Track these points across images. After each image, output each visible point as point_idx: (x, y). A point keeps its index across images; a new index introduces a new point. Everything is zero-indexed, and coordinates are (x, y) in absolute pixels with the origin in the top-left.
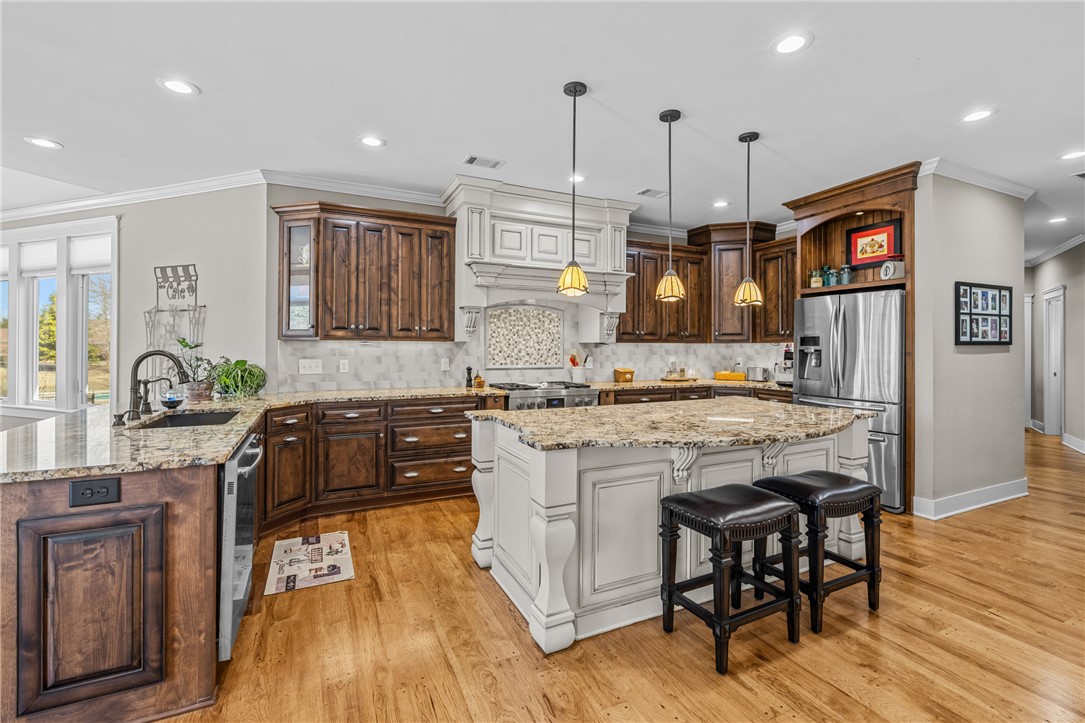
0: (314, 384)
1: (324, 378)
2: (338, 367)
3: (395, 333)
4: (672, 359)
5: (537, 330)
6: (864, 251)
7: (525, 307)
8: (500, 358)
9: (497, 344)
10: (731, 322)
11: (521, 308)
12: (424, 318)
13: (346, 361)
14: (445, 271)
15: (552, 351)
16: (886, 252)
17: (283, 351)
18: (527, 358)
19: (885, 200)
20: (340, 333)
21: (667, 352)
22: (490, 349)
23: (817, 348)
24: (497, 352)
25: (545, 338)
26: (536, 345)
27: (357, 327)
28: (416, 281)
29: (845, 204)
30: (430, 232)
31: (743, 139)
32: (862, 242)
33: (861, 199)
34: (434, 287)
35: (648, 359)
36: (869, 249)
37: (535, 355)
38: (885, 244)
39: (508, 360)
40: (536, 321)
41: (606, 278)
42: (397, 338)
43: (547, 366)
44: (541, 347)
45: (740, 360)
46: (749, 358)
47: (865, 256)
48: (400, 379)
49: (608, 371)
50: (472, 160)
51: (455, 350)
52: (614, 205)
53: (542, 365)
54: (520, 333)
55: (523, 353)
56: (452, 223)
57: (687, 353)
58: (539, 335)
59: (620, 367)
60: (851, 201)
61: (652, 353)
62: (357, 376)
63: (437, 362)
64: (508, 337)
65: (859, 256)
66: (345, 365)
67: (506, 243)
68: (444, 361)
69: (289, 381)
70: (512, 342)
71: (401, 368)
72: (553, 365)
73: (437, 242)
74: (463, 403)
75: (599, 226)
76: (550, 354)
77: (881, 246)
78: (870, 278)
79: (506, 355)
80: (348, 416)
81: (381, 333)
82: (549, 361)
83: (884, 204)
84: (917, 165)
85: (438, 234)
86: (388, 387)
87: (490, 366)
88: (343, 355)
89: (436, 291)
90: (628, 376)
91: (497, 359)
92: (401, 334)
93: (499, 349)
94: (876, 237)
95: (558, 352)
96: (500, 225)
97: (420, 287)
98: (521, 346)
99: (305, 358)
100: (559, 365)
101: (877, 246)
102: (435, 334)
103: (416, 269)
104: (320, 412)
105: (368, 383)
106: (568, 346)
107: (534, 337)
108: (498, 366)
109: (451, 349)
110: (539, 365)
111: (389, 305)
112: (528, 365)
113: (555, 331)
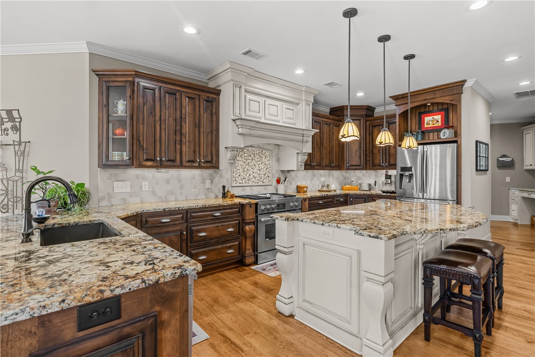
0: (124, 199)
1: (131, 195)
2: (141, 187)
3: (185, 164)
4: (323, 179)
5: (259, 163)
6: (428, 124)
7: (252, 148)
9: (238, 171)
10: (355, 159)
11: (250, 149)
12: (202, 154)
13: (147, 183)
14: (214, 123)
15: (266, 175)
16: (440, 125)
17: (102, 176)
18: (253, 179)
19: (447, 98)
20: (149, 163)
21: (321, 175)
22: (234, 174)
23: (410, 173)
24: (237, 176)
25: (263, 167)
26: (258, 171)
27: (161, 160)
28: (197, 129)
29: (424, 99)
30: (205, 98)
31: (406, 58)
32: (427, 119)
33: (433, 97)
34: (208, 133)
35: (312, 179)
36: (431, 123)
37: (258, 177)
38: (440, 120)
39: (244, 181)
40: (259, 157)
41: (305, 132)
42: (186, 167)
43: (264, 184)
44: (261, 173)
45: (353, 179)
46: (359, 178)
47: (429, 126)
48: (181, 194)
49: (294, 187)
50: (246, 53)
51: (214, 174)
52: (309, 90)
53: (261, 184)
54: (250, 164)
55: (252, 176)
56: (217, 92)
57: (329, 176)
58: (260, 166)
59: (299, 184)
60: (428, 98)
61: (314, 175)
62: (154, 193)
63: (204, 182)
64: (244, 167)
65: (426, 126)
66: (145, 185)
67: (252, 108)
68: (208, 182)
69: (107, 197)
70: (245, 170)
71: (182, 187)
72: (267, 184)
73: (209, 104)
74: (232, 208)
75: (299, 101)
76: (265, 177)
77: (437, 121)
78: (431, 137)
79: (242, 177)
80: (163, 221)
81: (176, 164)
82: (264, 181)
83: (446, 100)
84: (465, 81)
85: (210, 100)
86: (174, 199)
87: (234, 185)
88: (144, 179)
89: (209, 136)
90: (305, 189)
91: (238, 180)
92: (189, 164)
93: (238, 174)
94: (435, 117)
95: (269, 176)
96: (249, 96)
97: (199, 133)
98: (250, 172)
99: (118, 181)
100: (270, 183)
101: (435, 121)
102: (208, 165)
103: (197, 122)
104: (144, 219)
105: (161, 197)
106: (274, 172)
107: (257, 167)
108: (238, 185)
109: (212, 174)
110: (259, 184)
111: (181, 145)
112: (254, 184)
113: (268, 163)
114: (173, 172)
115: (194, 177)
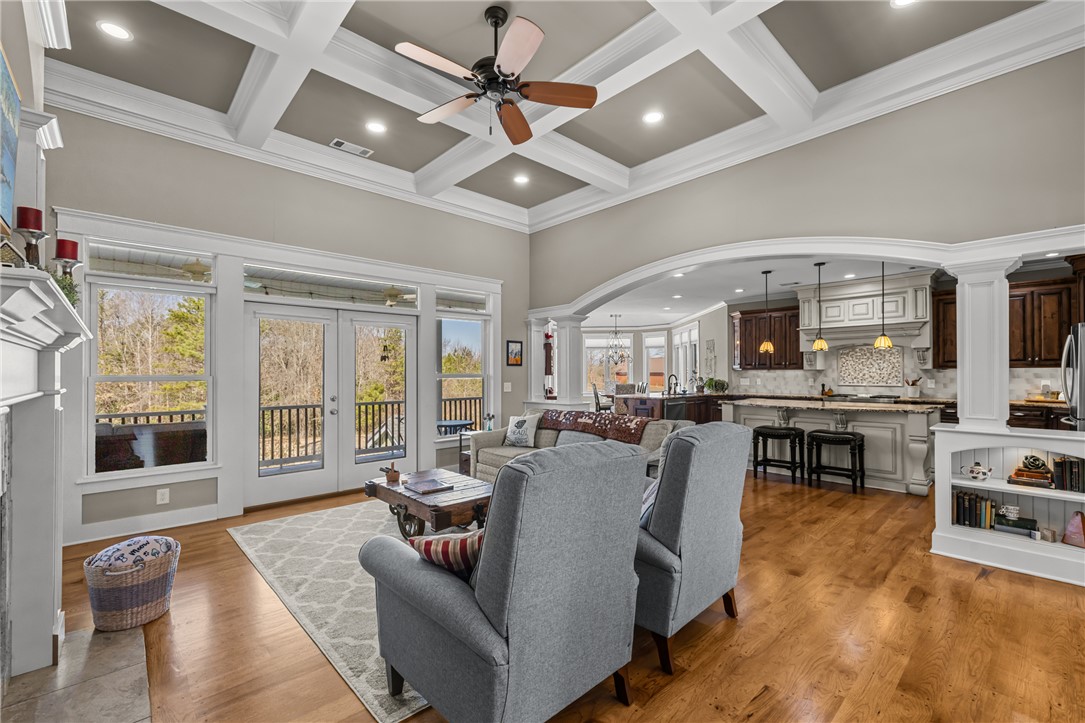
0: (746, 390)
1: (750, 387)
2: (756, 382)
3: (774, 366)
4: (1044, 382)
5: (879, 361)
7: (868, 346)
8: (849, 379)
9: (847, 371)
11: (865, 348)
12: (788, 358)
13: (760, 379)
15: (893, 375)
17: (734, 375)
18: (870, 379)
20: (749, 367)
21: (1037, 376)
22: (842, 374)
24: (846, 375)
25: (886, 366)
26: (878, 371)
27: (755, 364)
34: (793, 342)
37: (877, 377)
39: (856, 380)
40: (878, 355)
42: (777, 369)
43: (889, 385)
44: (882, 372)
48: (786, 389)
51: (818, 374)
53: (884, 384)
54: (865, 363)
55: (867, 376)
58: (881, 364)
62: (765, 387)
63: (806, 381)
64: (855, 366)
66: (759, 381)
67: (829, 314)
68: (812, 380)
70: (858, 369)
71: (786, 384)
72: (895, 384)
73: (794, 318)
76: (891, 377)
79: (853, 377)
81: (767, 366)
82: (889, 382)
85: (792, 315)
87: (842, 383)
88: (758, 377)
89: (794, 344)
91: (847, 380)
92: (778, 366)
93: (848, 373)
95: (899, 376)
96: (825, 304)
98: (865, 372)
99: (742, 378)
100: (900, 385)
102: (794, 366)
106: (907, 371)
107: (876, 366)
108: (847, 384)
109: (815, 374)
110: (880, 384)
112: (871, 384)
113: (895, 361)
114: (779, 372)
115: (797, 376)
